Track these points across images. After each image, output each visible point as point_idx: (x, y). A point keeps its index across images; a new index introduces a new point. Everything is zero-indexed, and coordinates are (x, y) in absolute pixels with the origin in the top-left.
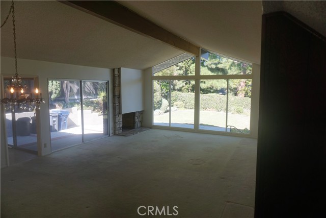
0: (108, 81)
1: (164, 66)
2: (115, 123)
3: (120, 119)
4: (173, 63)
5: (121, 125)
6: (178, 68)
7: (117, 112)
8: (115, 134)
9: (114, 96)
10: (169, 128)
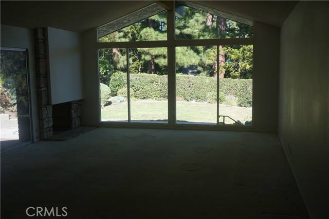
0: (27, 50)
1: (114, 27)
2: (40, 119)
3: (48, 113)
4: (129, 21)
5: (51, 124)
6: (122, 34)
7: (44, 102)
8: (41, 138)
9: (38, 75)
10: (129, 125)
